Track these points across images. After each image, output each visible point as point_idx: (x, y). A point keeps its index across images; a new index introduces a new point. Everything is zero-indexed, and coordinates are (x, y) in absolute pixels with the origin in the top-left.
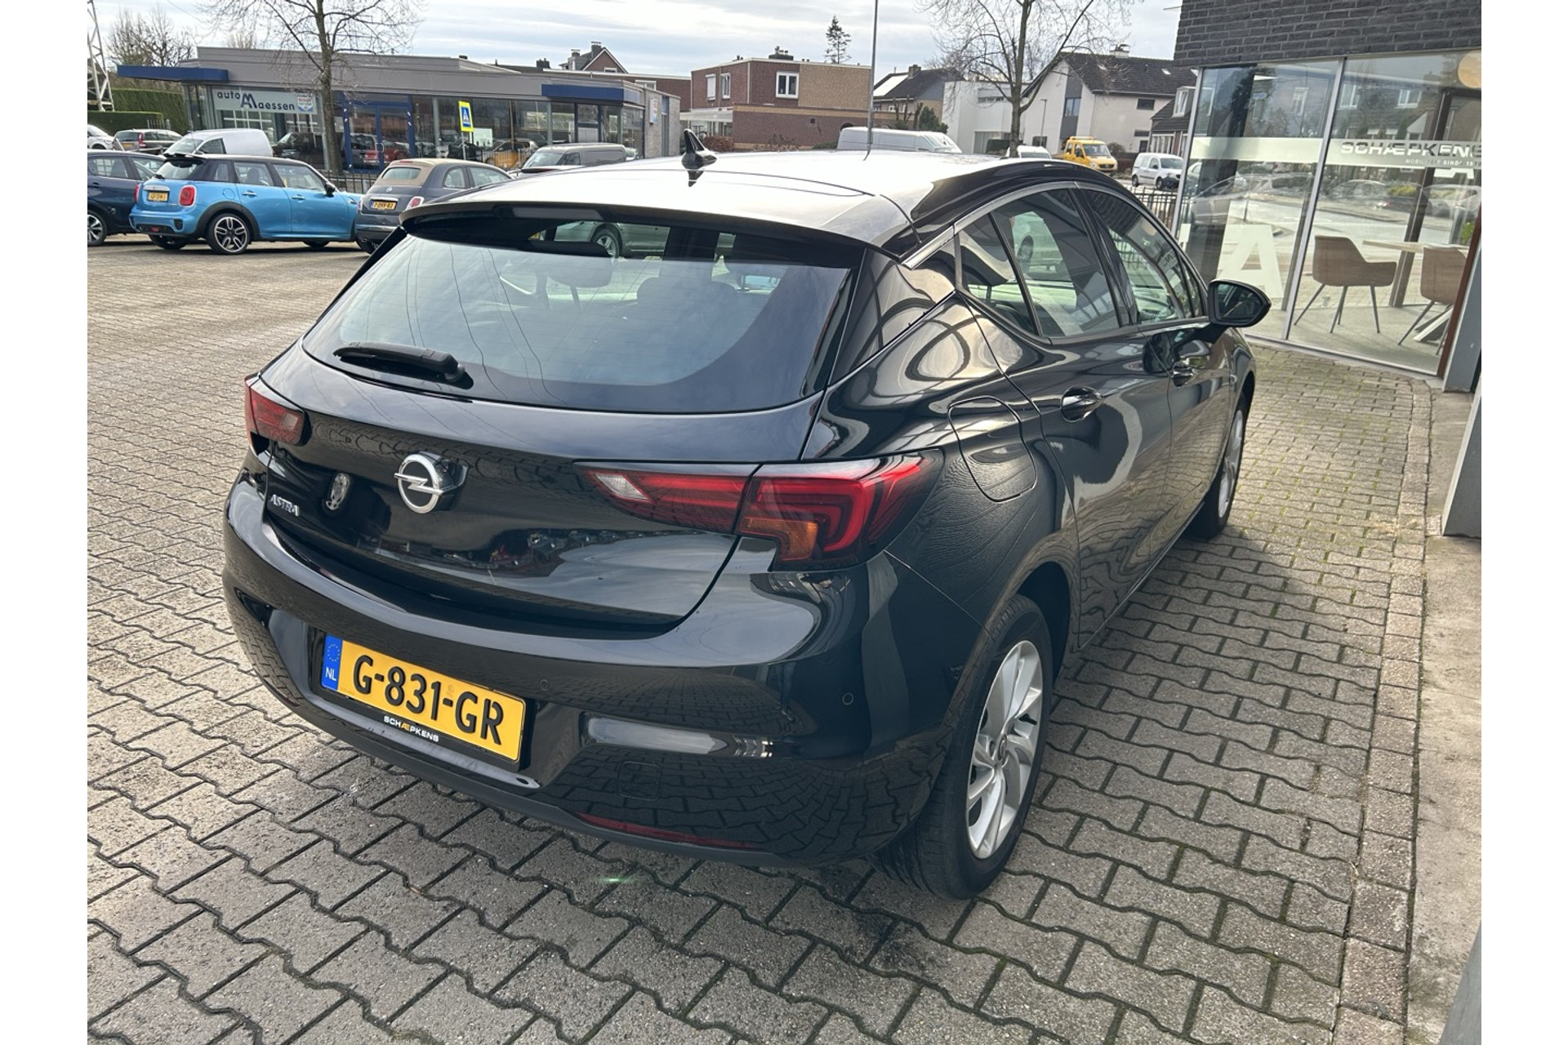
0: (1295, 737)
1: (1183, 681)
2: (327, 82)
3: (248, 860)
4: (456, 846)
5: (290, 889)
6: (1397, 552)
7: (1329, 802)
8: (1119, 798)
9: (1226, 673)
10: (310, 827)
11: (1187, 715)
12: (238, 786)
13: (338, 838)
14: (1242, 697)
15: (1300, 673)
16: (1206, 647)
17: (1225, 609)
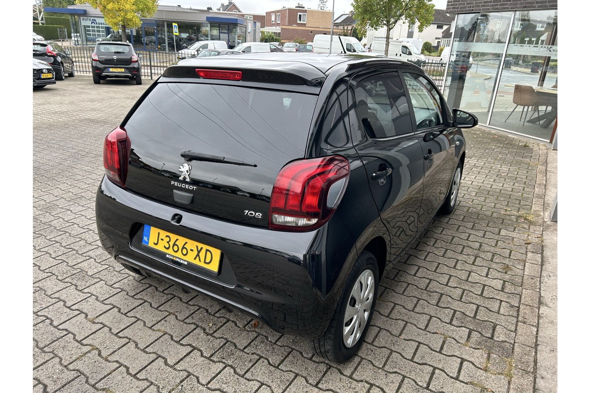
1: (429, 301)
6: (531, 230)
7: (493, 377)
9: (450, 296)
11: (429, 321)
14: (456, 311)
15: (484, 297)
16: (442, 281)
17: (452, 259)
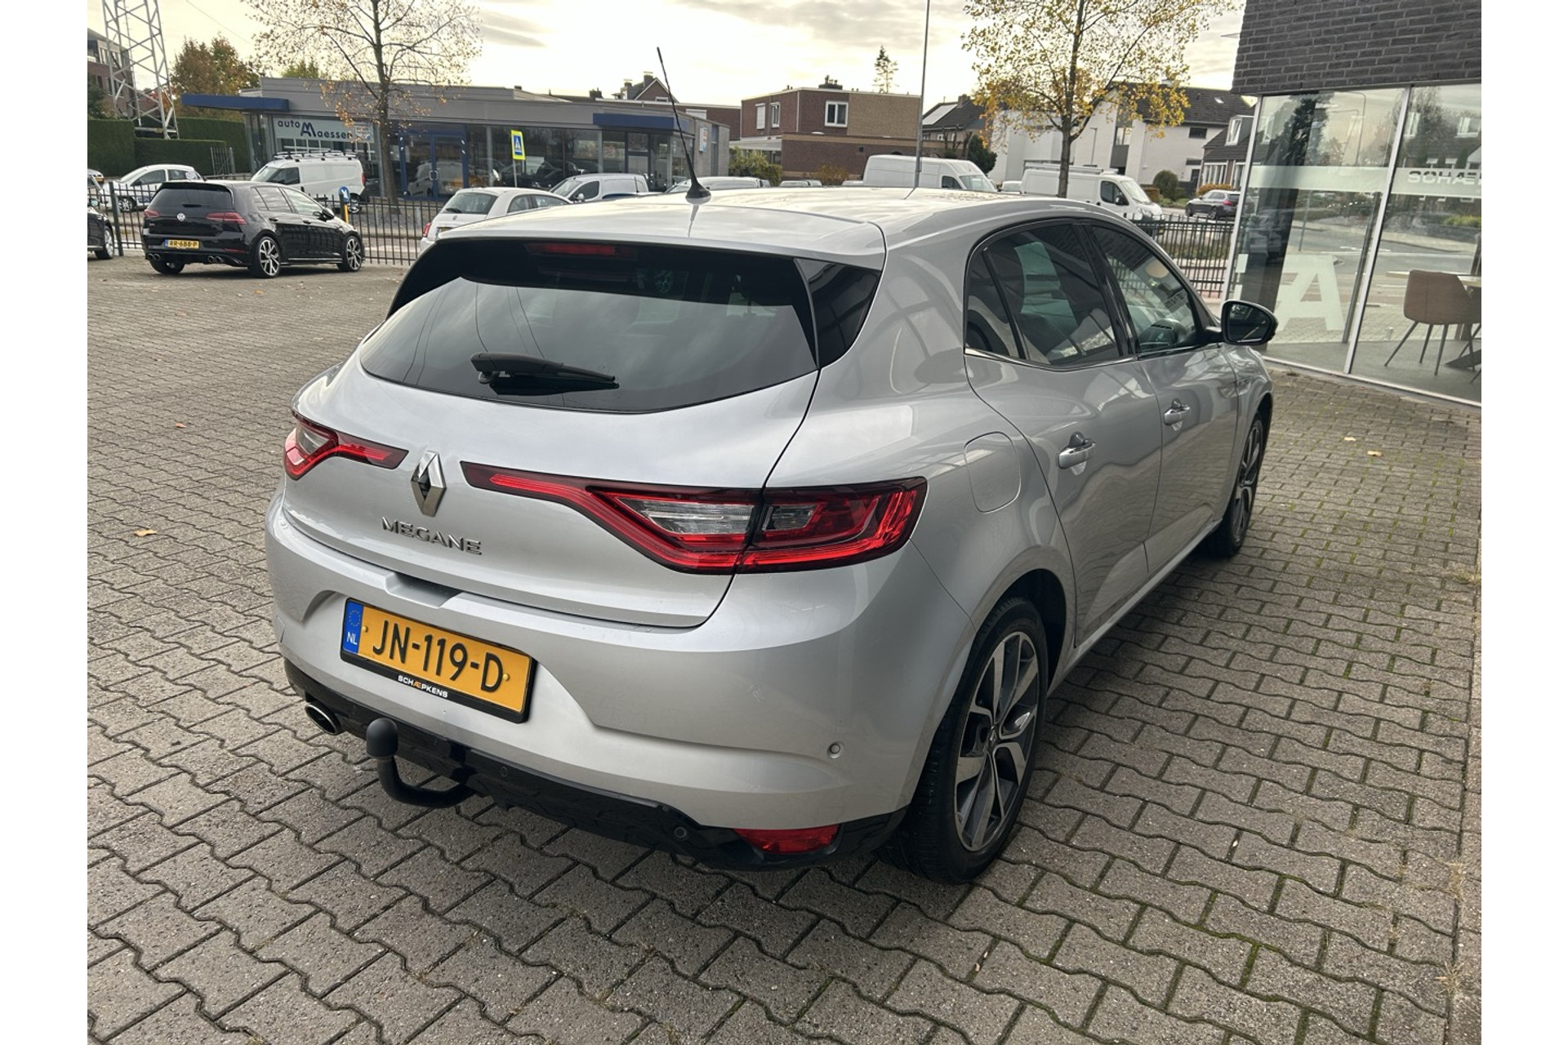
0: (1377, 817)
1: (1250, 749)
2: (383, 111)
3: (238, 934)
4: (461, 922)
5: (279, 969)
7: (1419, 895)
8: (1184, 884)
9: (1298, 740)
10: (308, 898)
11: (1256, 788)
12: (237, 848)
13: (335, 911)
14: (1316, 769)
15: (1379, 742)
16: (1275, 709)
17: (1294, 667)
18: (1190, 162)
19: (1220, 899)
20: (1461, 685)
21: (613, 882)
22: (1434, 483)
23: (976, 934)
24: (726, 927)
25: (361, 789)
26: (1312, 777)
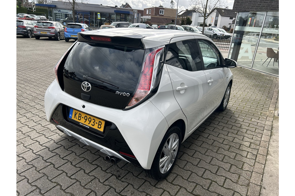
0: (235, 167)
2: (74, 8)
4: (34, 186)
6: (267, 119)
7: (240, 187)
8: (191, 182)
14: (225, 155)
18: (229, 24)
19: (197, 186)
20: (260, 137)
21: (70, 177)
22: (264, 92)
23: (143, 193)
24: (90, 189)
25: (24, 153)
26: (224, 158)
